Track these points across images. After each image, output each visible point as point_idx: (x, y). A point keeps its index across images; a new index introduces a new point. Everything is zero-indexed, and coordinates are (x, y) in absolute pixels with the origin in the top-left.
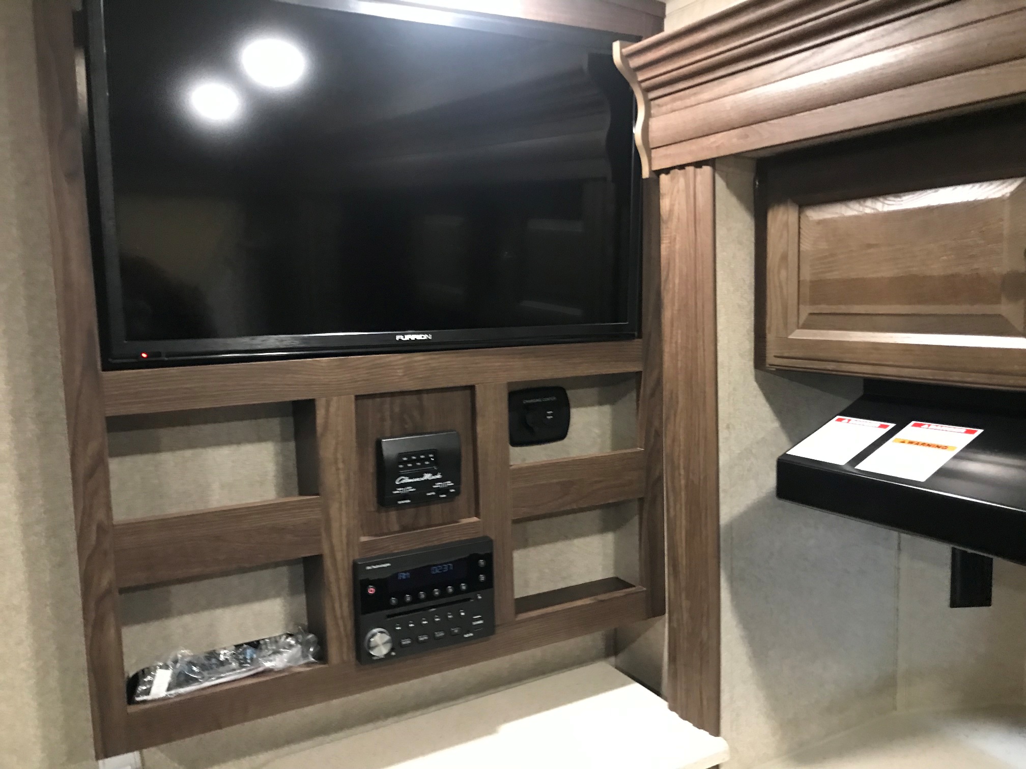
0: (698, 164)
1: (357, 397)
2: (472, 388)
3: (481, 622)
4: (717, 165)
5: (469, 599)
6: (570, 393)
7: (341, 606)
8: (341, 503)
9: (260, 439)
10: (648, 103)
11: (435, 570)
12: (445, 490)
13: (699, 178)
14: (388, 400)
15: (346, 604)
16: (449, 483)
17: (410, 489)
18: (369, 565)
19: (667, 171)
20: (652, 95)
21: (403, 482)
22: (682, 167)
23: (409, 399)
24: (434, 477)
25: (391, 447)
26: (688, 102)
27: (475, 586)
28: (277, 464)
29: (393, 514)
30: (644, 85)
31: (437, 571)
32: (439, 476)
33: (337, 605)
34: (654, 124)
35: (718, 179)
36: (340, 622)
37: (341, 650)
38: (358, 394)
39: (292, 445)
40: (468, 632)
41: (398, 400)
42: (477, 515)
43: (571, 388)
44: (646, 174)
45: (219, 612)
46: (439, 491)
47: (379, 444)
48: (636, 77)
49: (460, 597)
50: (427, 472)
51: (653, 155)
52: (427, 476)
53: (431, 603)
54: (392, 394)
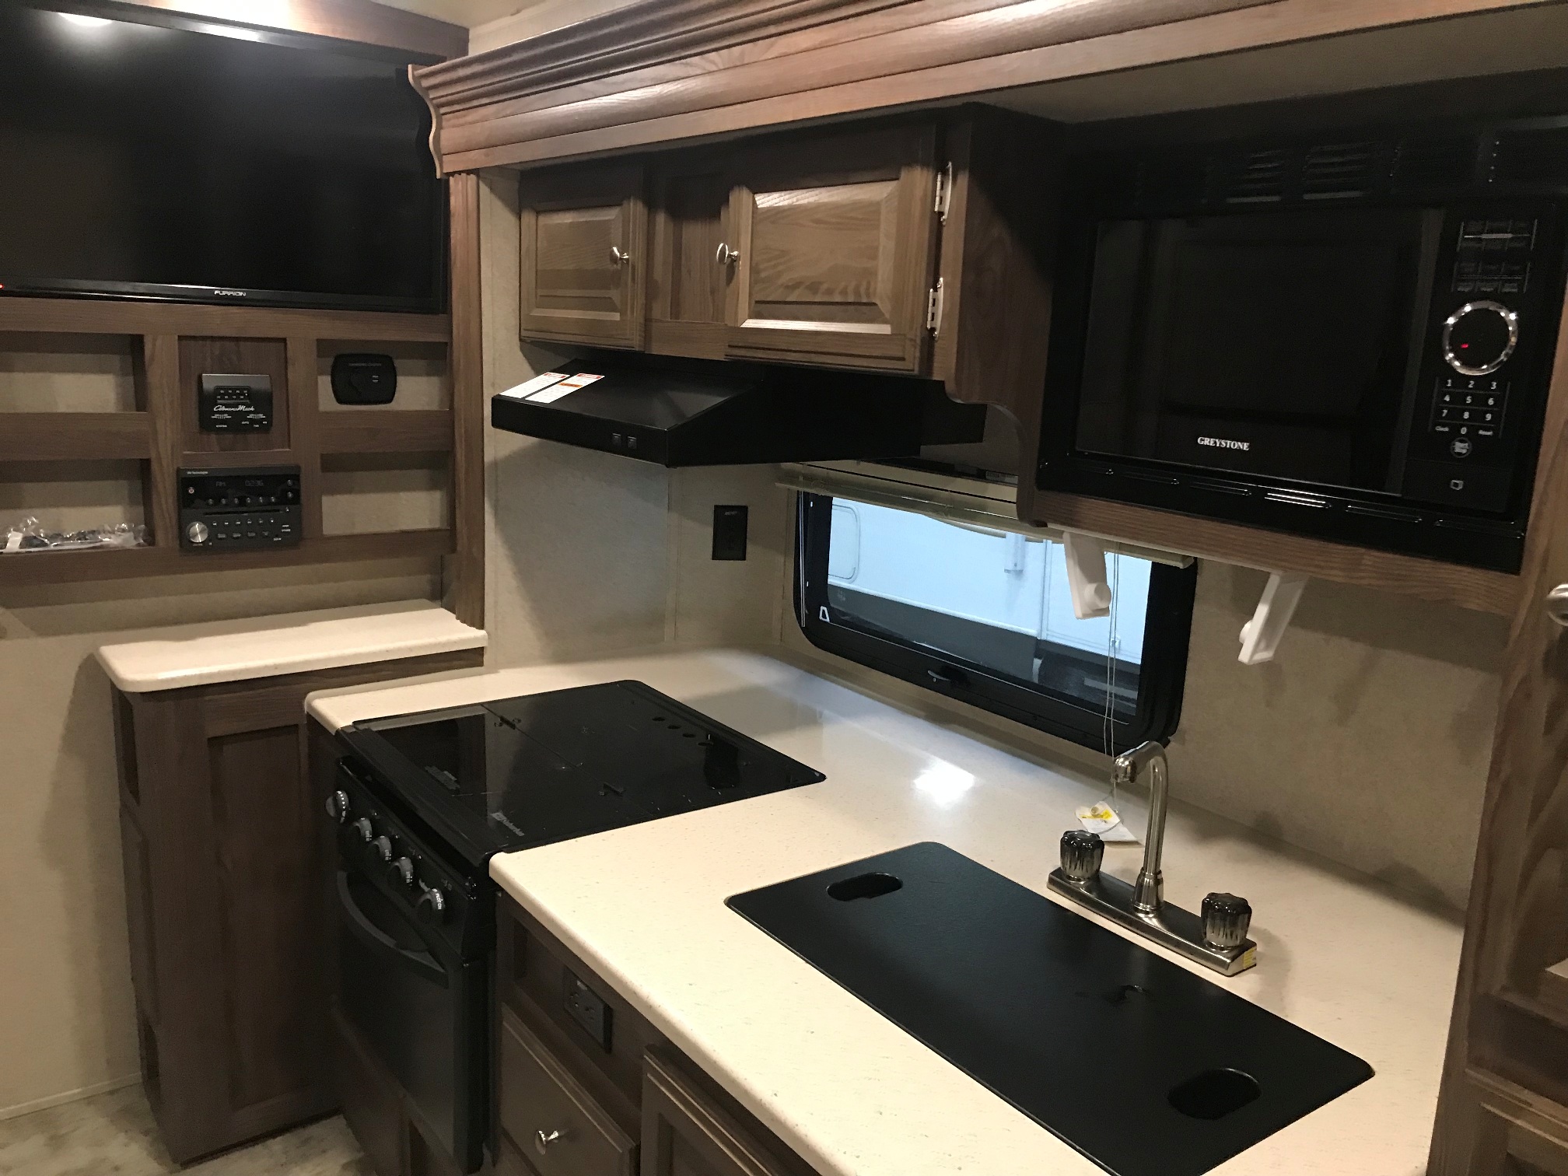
0: (468, 172)
1: (180, 338)
2: (284, 340)
3: (289, 530)
4: (481, 174)
5: (278, 511)
6: (397, 363)
7: (167, 503)
8: (166, 420)
9: (103, 371)
10: (440, 116)
11: (248, 484)
12: (260, 421)
13: (469, 183)
14: (208, 343)
15: (170, 501)
16: (261, 416)
17: (226, 416)
18: (191, 470)
19: (452, 174)
20: (443, 110)
21: (220, 409)
22: (460, 173)
23: (227, 344)
24: (247, 409)
25: (212, 380)
26: (462, 121)
27: (283, 501)
28: (118, 394)
29: (213, 437)
30: (435, 101)
31: (250, 485)
32: (252, 409)
33: (163, 500)
34: (444, 134)
35: (482, 185)
36: (167, 515)
37: (165, 538)
38: (181, 334)
39: (131, 379)
40: (277, 536)
41: (218, 344)
42: (289, 447)
43: (397, 358)
44: (438, 176)
45: (65, 511)
46: (252, 421)
47: (200, 377)
48: (428, 95)
49: (269, 508)
50: (242, 404)
51: (444, 159)
52: (241, 408)
53: (245, 509)
54: (213, 338)
